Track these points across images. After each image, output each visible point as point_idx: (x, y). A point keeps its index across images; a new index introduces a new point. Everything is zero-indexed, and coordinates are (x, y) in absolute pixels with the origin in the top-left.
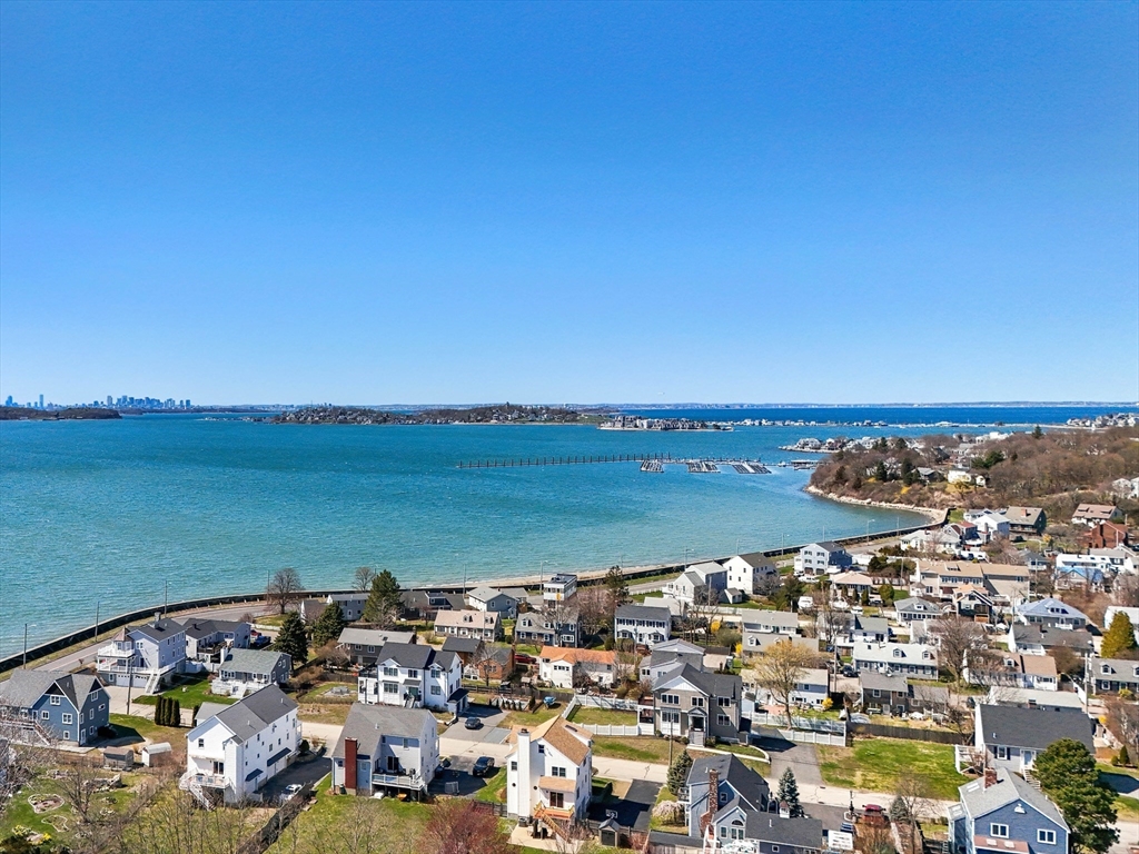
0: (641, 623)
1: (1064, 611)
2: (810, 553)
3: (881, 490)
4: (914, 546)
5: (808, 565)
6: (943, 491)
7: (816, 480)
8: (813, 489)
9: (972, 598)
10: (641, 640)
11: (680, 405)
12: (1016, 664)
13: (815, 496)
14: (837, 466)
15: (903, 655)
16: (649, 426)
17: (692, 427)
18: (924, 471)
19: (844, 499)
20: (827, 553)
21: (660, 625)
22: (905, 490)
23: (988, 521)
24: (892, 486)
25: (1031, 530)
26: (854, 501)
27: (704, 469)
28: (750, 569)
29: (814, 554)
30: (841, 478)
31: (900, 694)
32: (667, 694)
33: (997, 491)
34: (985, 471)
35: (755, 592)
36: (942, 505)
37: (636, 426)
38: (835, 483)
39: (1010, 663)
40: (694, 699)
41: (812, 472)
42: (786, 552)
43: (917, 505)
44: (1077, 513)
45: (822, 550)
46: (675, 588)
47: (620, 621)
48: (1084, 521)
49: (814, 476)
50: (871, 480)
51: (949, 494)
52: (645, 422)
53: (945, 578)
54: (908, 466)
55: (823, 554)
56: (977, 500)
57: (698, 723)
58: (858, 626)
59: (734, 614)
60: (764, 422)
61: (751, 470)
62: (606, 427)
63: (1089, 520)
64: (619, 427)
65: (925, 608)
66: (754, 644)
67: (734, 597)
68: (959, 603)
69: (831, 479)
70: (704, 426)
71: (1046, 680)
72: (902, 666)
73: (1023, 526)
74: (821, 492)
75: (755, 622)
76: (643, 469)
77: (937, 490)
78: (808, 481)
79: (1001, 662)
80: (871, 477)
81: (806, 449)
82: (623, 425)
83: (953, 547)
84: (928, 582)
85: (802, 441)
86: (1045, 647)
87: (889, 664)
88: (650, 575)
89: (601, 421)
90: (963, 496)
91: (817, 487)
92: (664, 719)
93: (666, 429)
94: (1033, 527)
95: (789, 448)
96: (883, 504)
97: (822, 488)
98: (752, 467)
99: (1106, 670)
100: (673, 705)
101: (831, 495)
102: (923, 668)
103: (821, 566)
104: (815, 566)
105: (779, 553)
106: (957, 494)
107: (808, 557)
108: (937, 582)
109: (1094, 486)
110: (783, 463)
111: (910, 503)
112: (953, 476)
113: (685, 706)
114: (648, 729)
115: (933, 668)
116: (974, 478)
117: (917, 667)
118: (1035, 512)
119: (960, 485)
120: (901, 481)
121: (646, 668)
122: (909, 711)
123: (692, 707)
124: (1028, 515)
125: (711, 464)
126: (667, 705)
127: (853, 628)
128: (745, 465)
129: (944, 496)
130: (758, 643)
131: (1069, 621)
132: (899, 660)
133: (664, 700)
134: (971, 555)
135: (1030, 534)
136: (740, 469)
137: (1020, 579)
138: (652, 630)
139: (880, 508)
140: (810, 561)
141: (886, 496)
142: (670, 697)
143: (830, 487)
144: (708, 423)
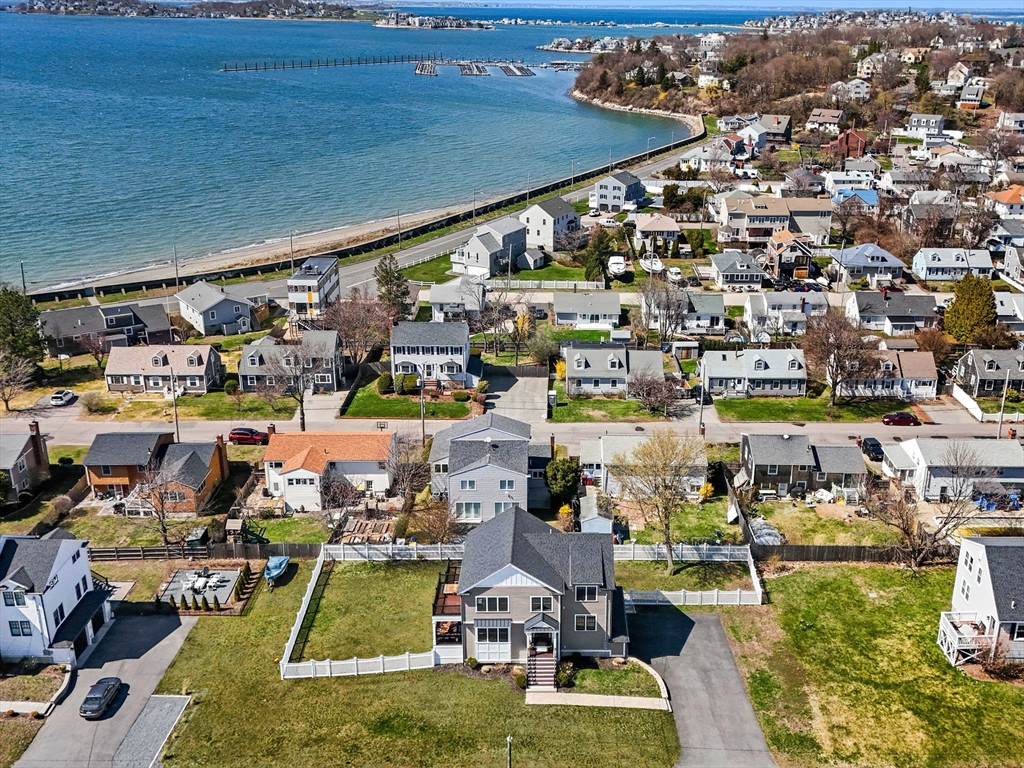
1: (884, 260)
3: (641, 96)
4: (692, 165)
6: (697, 97)
7: (581, 84)
8: (577, 94)
9: (793, 248)
13: (579, 101)
14: (600, 71)
16: (421, 24)
17: (459, 26)
18: (679, 75)
19: (608, 105)
20: (623, 187)
22: (662, 96)
23: (751, 133)
24: (650, 91)
25: (779, 138)
26: (617, 107)
27: (475, 71)
30: (604, 82)
33: (741, 95)
34: (731, 75)
36: (695, 111)
37: (409, 24)
38: (599, 88)
41: (577, 75)
43: (674, 111)
44: (811, 118)
48: (817, 126)
49: (578, 81)
50: (632, 85)
51: (700, 99)
52: (417, 20)
54: (663, 72)
56: (725, 105)
60: (519, 21)
61: (518, 73)
62: (381, 24)
63: (821, 124)
64: (392, 25)
65: (748, 267)
69: (594, 84)
70: (469, 25)
71: (924, 385)
73: (775, 135)
74: (586, 97)
76: (418, 72)
77: (690, 95)
78: (573, 84)
80: (631, 81)
81: (561, 49)
82: (397, 23)
85: (556, 41)
86: (891, 319)
89: (376, 17)
90: (712, 102)
91: (582, 92)
93: (436, 27)
94: (783, 135)
95: (546, 47)
96: (644, 110)
97: (588, 93)
98: (518, 68)
101: (596, 101)
105: (569, 182)
106: (708, 100)
109: (817, 90)
110: (544, 65)
111: (667, 109)
112: (704, 81)
116: (720, 82)
118: (785, 119)
119: (710, 90)
120: (659, 86)
124: (779, 123)
125: (480, 65)
128: (511, 66)
129: (696, 101)
131: (887, 269)
135: (780, 143)
136: (507, 70)
137: (823, 215)
139: (641, 114)
140: (606, 197)
141: (646, 103)
143: (594, 93)
144: (472, 22)
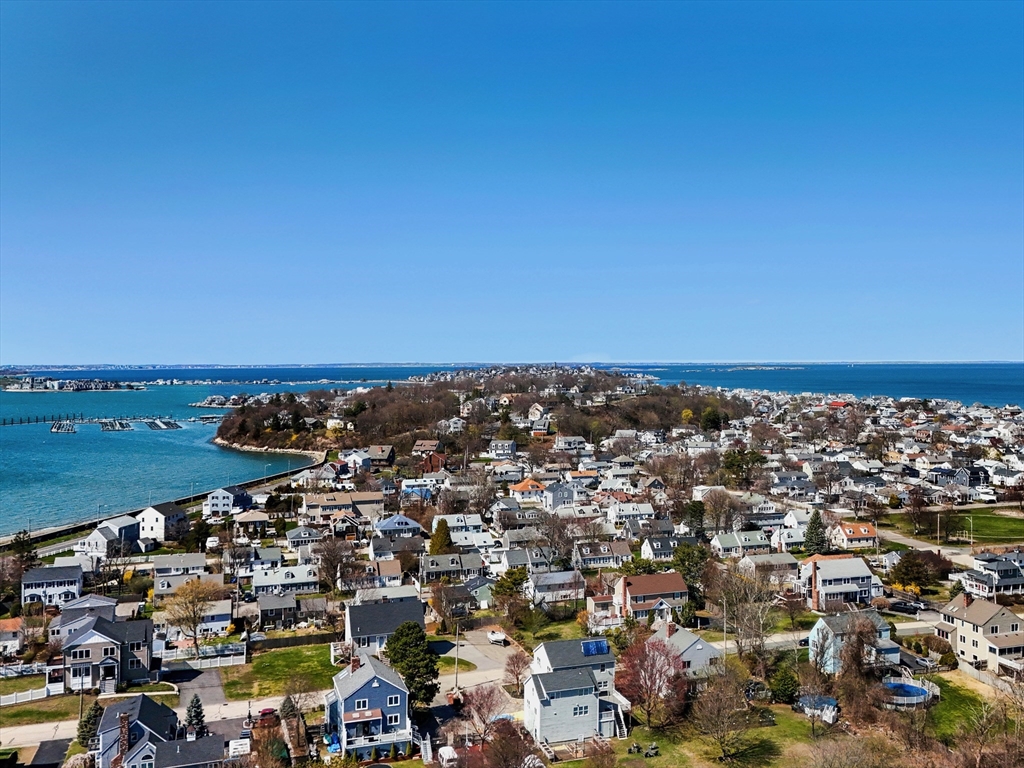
0: (50, 585)
1: (407, 524)
2: (217, 498)
3: (276, 439)
4: (301, 484)
5: (215, 509)
6: (324, 436)
7: (221, 433)
8: (219, 440)
9: (344, 521)
10: (50, 601)
11: (93, 366)
12: (374, 570)
14: (240, 419)
15: (293, 576)
16: (61, 387)
17: (106, 388)
18: (310, 420)
19: (246, 448)
20: (231, 496)
21: (72, 583)
22: (294, 437)
23: (355, 459)
24: (285, 434)
25: (384, 463)
26: (254, 449)
27: (118, 427)
28: (162, 518)
29: (221, 498)
30: (243, 429)
31: (290, 609)
32: (78, 650)
33: (362, 434)
34: (353, 418)
35: (166, 539)
36: (322, 448)
37: (46, 388)
38: (237, 434)
39: (370, 570)
40: (106, 650)
41: (219, 425)
42: (196, 499)
43: (304, 449)
44: (415, 448)
45: (227, 494)
46: (87, 545)
47: (27, 586)
48: (420, 453)
49: (220, 429)
50: (268, 430)
51: (327, 438)
52: (56, 384)
53: (325, 508)
54: (297, 417)
55: (228, 498)
56: (348, 442)
57: (109, 671)
58: (257, 557)
59: (147, 561)
60: (175, 381)
61: (164, 427)
62: (13, 388)
63: (423, 452)
64: (27, 388)
65: (310, 534)
66: (166, 587)
67: (146, 547)
68: (335, 527)
69: (234, 431)
70: (117, 386)
71: (394, 579)
72: (292, 585)
73: (380, 460)
74: (226, 442)
75: (167, 566)
76: (54, 430)
77: (318, 435)
78: (215, 435)
79: (364, 570)
80: (268, 427)
81: (214, 405)
82: (32, 387)
83: (331, 481)
84: (312, 512)
85: (209, 398)
86: (394, 553)
87: (282, 585)
88: (61, 536)
89: (6, 382)
90: (337, 440)
91: (223, 439)
92: (75, 675)
93: (78, 390)
94: (386, 460)
95: (198, 404)
96: (278, 450)
97: (227, 439)
98: (164, 423)
99: (432, 565)
100: (85, 660)
101: (235, 445)
102: (308, 584)
103: (226, 509)
104: (221, 509)
105: (189, 500)
106: (333, 438)
107: (215, 501)
108: (319, 512)
109: (426, 427)
110: (193, 419)
111: (298, 448)
112: (331, 424)
113: (97, 658)
114: (58, 688)
115: (315, 583)
116: (346, 424)
117: (304, 584)
118: (388, 449)
119: (335, 430)
120: (292, 430)
121: (56, 629)
122: (297, 622)
123: (103, 657)
124: (383, 451)
125: (124, 422)
126: (78, 660)
127: (252, 559)
128: (158, 422)
129: (324, 440)
130: (169, 586)
131: (409, 530)
132: (290, 581)
133: (75, 656)
134: (344, 487)
135: (384, 466)
136: (153, 425)
137: (378, 502)
138: (63, 589)
139: (275, 453)
140: (217, 505)
141: (280, 444)
142: (81, 652)
143: (233, 438)
144: (121, 384)
